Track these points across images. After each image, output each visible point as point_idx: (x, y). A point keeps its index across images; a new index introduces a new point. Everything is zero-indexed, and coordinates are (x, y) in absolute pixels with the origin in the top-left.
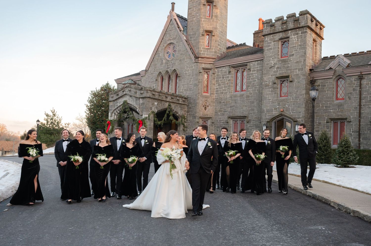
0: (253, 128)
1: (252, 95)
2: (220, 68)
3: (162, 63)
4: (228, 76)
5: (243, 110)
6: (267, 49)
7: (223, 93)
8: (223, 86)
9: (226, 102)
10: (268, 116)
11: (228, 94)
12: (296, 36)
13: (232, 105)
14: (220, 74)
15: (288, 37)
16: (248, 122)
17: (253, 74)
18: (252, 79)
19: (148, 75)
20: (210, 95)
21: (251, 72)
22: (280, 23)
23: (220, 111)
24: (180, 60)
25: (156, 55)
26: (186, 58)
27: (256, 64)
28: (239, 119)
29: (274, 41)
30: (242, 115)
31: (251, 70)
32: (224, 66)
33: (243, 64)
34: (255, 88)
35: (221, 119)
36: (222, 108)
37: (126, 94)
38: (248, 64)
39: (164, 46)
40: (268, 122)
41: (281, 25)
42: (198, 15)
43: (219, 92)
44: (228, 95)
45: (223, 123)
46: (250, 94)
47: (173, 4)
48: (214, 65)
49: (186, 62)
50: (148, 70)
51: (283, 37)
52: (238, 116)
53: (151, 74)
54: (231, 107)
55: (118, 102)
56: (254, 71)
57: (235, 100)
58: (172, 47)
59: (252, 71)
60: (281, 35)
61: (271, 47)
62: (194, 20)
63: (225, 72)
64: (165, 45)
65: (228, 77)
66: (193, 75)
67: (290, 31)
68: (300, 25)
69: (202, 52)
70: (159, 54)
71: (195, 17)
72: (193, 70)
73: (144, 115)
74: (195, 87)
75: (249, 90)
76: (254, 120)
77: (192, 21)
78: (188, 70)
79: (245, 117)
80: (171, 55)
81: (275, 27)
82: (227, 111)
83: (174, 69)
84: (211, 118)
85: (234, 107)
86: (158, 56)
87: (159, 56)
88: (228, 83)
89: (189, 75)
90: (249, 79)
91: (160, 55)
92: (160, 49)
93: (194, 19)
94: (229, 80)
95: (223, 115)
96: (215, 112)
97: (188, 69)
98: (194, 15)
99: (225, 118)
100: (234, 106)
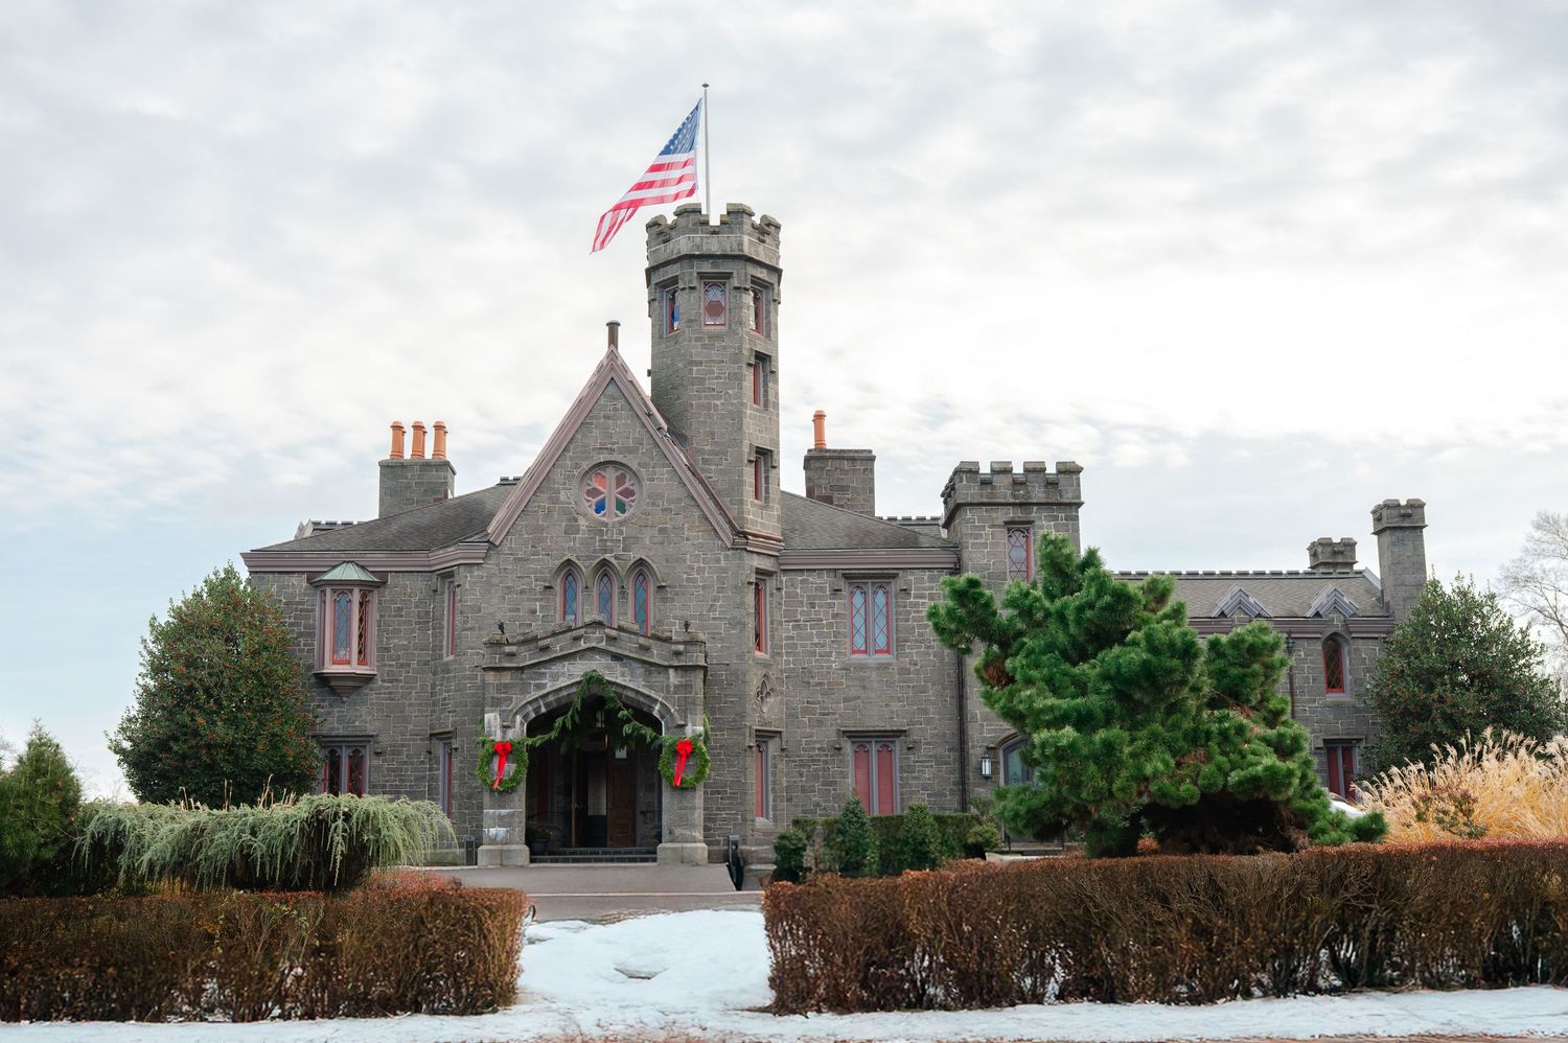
0: (927, 767)
1: (918, 667)
2: (799, 573)
3: (572, 529)
4: (829, 601)
5: (892, 712)
6: (972, 544)
7: (813, 654)
8: (814, 632)
9: (829, 683)
10: (989, 731)
11: (833, 659)
12: (1052, 523)
13: (853, 692)
14: (799, 591)
15: (1031, 522)
16: (909, 749)
17: (916, 605)
18: (915, 619)
19: (498, 565)
20: (772, 657)
21: (912, 600)
22: (1006, 480)
23: (805, 711)
24: (662, 531)
25: (543, 492)
26: (686, 525)
27: (926, 578)
28: (874, 740)
29: (993, 526)
30: (889, 728)
31: (909, 594)
32: (815, 570)
33: (886, 571)
34: (928, 647)
35: (811, 736)
36: (813, 703)
37: (592, 649)
38: (901, 572)
39: (577, 466)
40: (988, 748)
41: (1011, 487)
42: (730, 392)
43: (800, 649)
44: (835, 662)
45: (819, 749)
46: (910, 664)
47: (613, 327)
48: (781, 561)
49: (687, 539)
50: (500, 545)
51: (1017, 519)
52: (877, 729)
53: (515, 559)
54: (846, 700)
55: (544, 673)
56: (922, 597)
57: (861, 679)
58: (611, 474)
59: (916, 597)
60: (1013, 514)
61: (983, 541)
62: (717, 406)
63: (821, 589)
64: (586, 465)
65: (831, 606)
66: (721, 590)
67: (1035, 508)
68: (1061, 496)
69: (751, 517)
70: (558, 492)
71: (719, 398)
72: (725, 570)
73: (690, 724)
74: (734, 629)
75: (907, 651)
76: (927, 743)
77: (710, 409)
78: (700, 570)
79: (898, 733)
80: (611, 505)
81: (993, 488)
82: (834, 714)
83: (638, 557)
84: (780, 732)
85: (859, 701)
86: (550, 498)
87: (555, 500)
88: (830, 625)
89: (704, 587)
90: (907, 620)
91: (563, 496)
92: (558, 475)
93: (718, 403)
94: (835, 616)
95: (820, 723)
96: (789, 715)
97: (702, 565)
98: (714, 390)
99: (827, 734)
100: (859, 697)
